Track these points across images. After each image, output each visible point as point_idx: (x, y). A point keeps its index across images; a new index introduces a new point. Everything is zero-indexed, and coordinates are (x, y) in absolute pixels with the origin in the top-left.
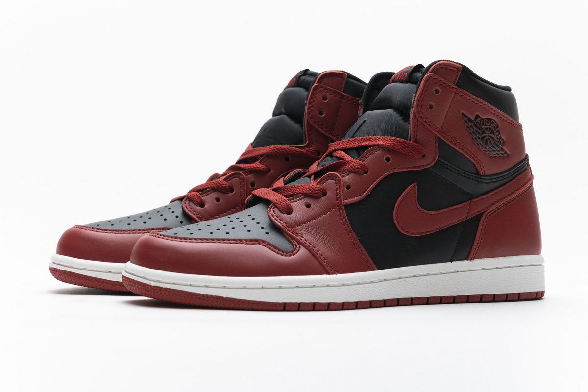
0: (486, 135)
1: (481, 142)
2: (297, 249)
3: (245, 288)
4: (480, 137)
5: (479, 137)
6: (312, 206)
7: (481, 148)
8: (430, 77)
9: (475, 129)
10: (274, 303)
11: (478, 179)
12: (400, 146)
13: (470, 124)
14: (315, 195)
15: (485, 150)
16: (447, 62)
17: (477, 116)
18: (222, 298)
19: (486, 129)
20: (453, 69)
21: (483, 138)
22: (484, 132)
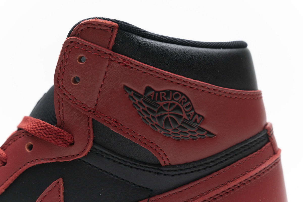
0: (165, 113)
1: (158, 123)
4: (156, 115)
5: (153, 117)
7: (159, 130)
8: (71, 42)
9: (146, 106)
11: (159, 171)
12: (42, 131)
13: (137, 100)
15: (167, 132)
16: (94, 20)
17: (148, 89)
19: (166, 105)
20: (105, 28)
21: (160, 118)
22: (161, 109)
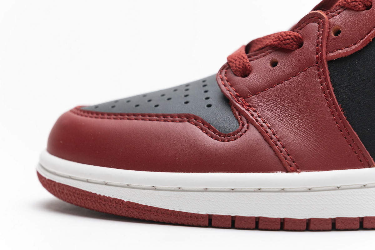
2: (243, 130)
3: (155, 189)
6: (279, 64)
10: (194, 214)
14: (285, 47)
18: (122, 201)
